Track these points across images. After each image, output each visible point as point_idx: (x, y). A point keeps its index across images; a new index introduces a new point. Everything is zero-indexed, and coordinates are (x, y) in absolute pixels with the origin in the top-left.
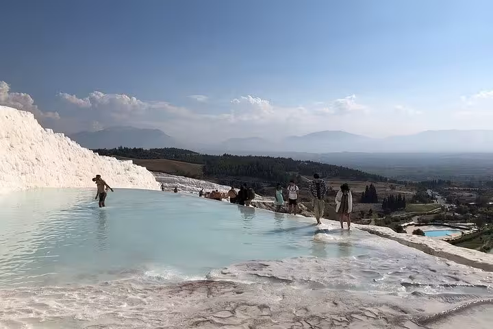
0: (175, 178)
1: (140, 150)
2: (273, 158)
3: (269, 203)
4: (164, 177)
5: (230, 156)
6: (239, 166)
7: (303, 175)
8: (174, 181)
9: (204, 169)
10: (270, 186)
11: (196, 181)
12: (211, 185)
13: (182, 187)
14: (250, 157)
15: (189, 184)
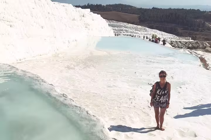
0: (122, 24)
1: (100, 5)
2: (186, 10)
3: (184, 42)
4: (115, 23)
5: (157, 9)
6: (162, 16)
7: (207, 21)
8: (121, 26)
9: (140, 18)
10: (183, 30)
11: (135, 26)
12: (145, 29)
13: (126, 30)
14: (170, 9)
15: (130, 28)
